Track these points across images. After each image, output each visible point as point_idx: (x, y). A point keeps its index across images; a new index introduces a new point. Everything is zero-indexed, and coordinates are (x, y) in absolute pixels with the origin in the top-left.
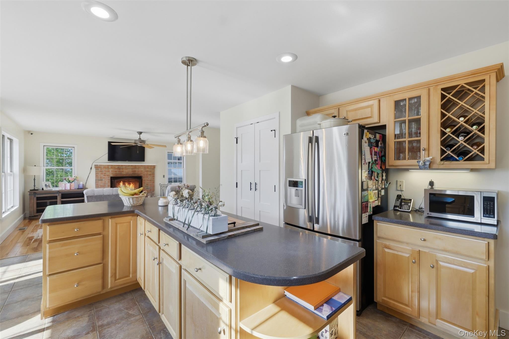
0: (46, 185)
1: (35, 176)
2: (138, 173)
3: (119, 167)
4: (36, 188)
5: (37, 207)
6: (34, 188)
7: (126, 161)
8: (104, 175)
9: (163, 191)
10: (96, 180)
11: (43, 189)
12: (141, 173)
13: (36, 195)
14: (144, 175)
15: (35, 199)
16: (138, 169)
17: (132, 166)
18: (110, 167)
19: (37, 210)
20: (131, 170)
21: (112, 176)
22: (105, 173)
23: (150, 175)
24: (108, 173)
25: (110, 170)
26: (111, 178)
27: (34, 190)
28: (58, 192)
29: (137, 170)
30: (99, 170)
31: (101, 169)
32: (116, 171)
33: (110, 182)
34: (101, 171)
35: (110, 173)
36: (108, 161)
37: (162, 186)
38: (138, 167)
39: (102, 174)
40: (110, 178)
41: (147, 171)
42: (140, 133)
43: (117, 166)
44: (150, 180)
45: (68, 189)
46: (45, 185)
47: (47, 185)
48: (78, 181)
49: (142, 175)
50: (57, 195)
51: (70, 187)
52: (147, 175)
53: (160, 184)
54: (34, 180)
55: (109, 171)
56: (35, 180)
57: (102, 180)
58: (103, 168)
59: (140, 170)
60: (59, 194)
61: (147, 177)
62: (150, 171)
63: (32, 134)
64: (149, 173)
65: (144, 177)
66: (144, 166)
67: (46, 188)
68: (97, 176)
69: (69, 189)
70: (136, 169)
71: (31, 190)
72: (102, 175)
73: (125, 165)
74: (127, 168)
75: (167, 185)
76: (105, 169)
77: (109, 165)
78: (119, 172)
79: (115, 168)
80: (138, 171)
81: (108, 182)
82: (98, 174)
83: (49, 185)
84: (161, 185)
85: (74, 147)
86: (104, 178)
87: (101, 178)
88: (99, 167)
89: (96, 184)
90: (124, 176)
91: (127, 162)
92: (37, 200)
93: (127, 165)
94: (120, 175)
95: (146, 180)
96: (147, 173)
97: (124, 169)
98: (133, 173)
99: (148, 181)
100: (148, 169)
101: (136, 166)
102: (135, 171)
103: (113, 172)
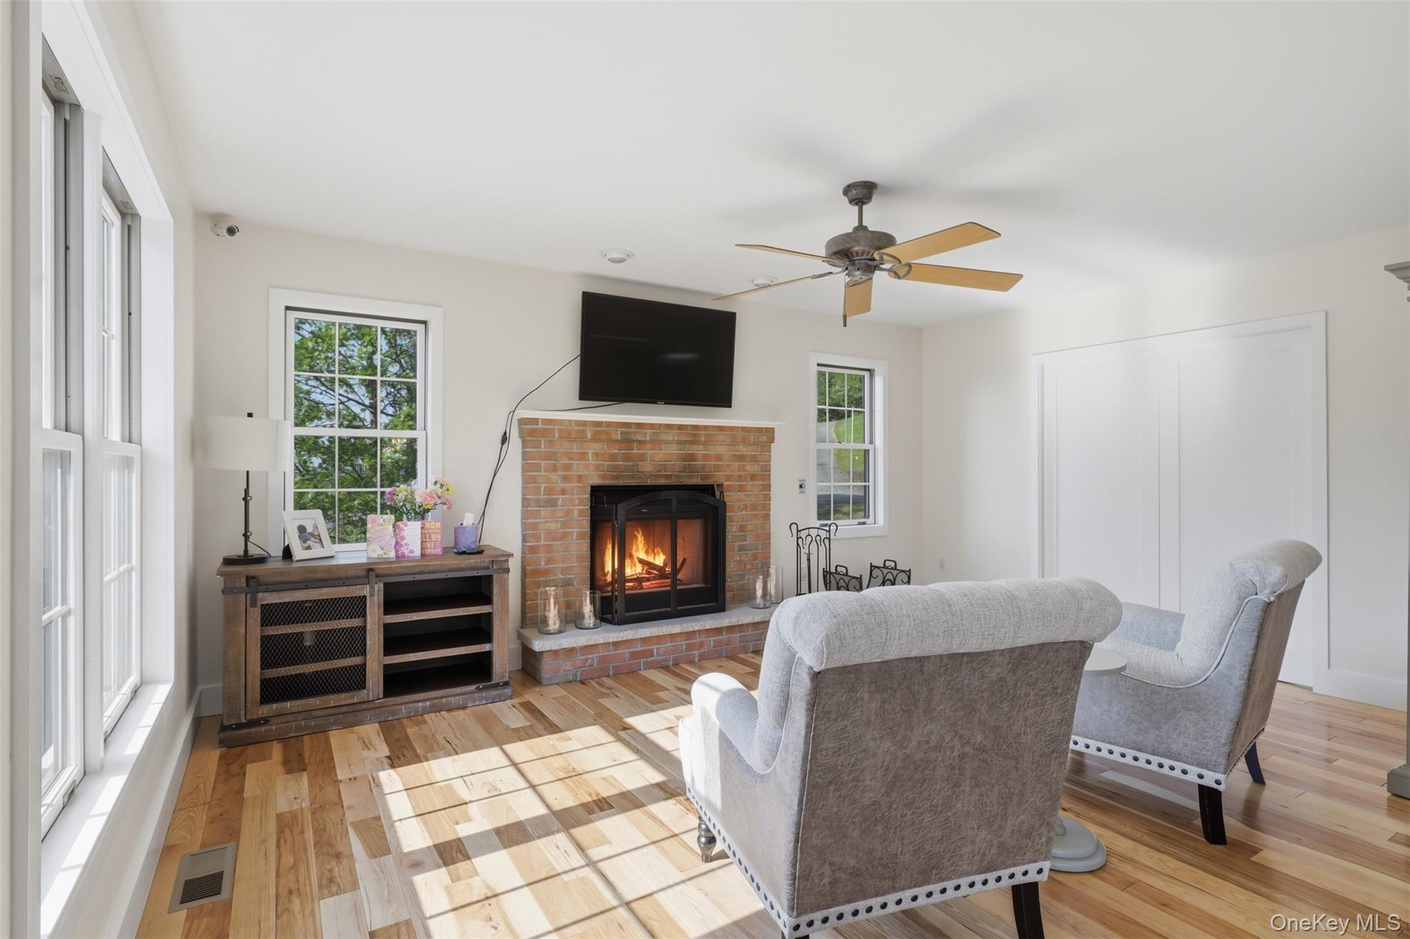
0: (302, 529)
1: (248, 472)
2: (704, 467)
3: (628, 436)
4: (254, 551)
5: (266, 663)
6: (246, 551)
7: (656, 403)
8: (565, 479)
9: (809, 560)
10: (525, 502)
11: (287, 553)
12: (718, 468)
13: (260, 595)
14: (728, 478)
15: (255, 614)
16: (705, 444)
17: (680, 427)
18: (589, 435)
19: (265, 683)
20: (674, 450)
21: (596, 481)
22: (568, 468)
23: (753, 478)
24: (578, 468)
25: (591, 449)
26: (596, 491)
27: (246, 559)
28: (368, 572)
29: (699, 450)
30: (543, 449)
31: (551, 443)
32: (613, 458)
33: (588, 513)
34: (549, 456)
35: (587, 466)
36: (581, 398)
37: (803, 534)
38: (706, 435)
39: (555, 469)
40: (588, 490)
41: (741, 458)
42: (861, 193)
43: (620, 430)
45: (412, 552)
46: (296, 533)
47: (309, 530)
48: (449, 508)
49: (719, 478)
50: (365, 591)
51: (422, 542)
53: (794, 527)
54: (243, 502)
55: (583, 456)
56: (251, 503)
57: (552, 503)
58: (561, 437)
59: (713, 450)
60: (372, 587)
61: (742, 488)
62: (753, 456)
63: (231, 231)
64: (750, 468)
65: (731, 489)
66: (731, 428)
67: (306, 545)
68: (528, 481)
69: (418, 553)
70: (695, 447)
71: (228, 562)
72: (554, 477)
73: (652, 426)
74: (663, 442)
75: (829, 531)
76: (567, 445)
77: (584, 423)
78: (627, 458)
79: (610, 441)
80: (706, 457)
81: (581, 513)
82: (537, 468)
83: (316, 527)
84: (798, 531)
85: (425, 323)
86: (563, 492)
87: (549, 491)
88: (545, 433)
89: (525, 527)
90: (649, 482)
91: (661, 407)
92: (264, 623)
93: (660, 425)
94: (633, 477)
95: (737, 503)
96: (742, 468)
97: (649, 446)
98: (684, 469)
99: (746, 511)
100: (745, 449)
101: (696, 427)
102: (692, 457)
103: (603, 463)
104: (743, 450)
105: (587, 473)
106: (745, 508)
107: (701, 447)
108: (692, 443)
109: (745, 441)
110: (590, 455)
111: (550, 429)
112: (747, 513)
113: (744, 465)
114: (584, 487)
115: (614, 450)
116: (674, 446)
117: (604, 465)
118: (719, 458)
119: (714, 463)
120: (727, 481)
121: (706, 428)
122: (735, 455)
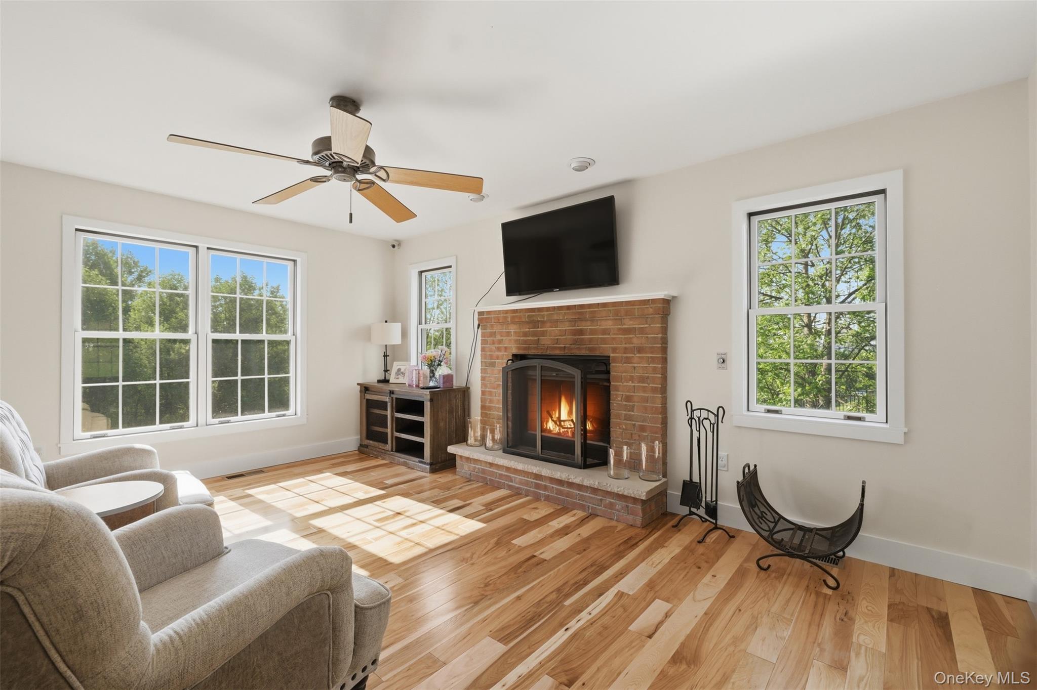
0: (399, 370)
1: (387, 346)
2: (591, 340)
3: (534, 318)
6: (385, 377)
7: (553, 291)
8: (499, 349)
9: (699, 445)
10: (482, 364)
11: (389, 380)
12: (604, 341)
14: (615, 351)
15: (365, 403)
16: (592, 320)
17: (569, 308)
18: (509, 320)
19: (367, 431)
20: (567, 327)
21: (515, 351)
22: (500, 342)
23: (640, 350)
24: (506, 342)
25: (513, 329)
26: (514, 358)
27: (383, 381)
28: (390, 392)
29: (587, 326)
30: (488, 330)
31: (490, 326)
32: (525, 334)
34: (491, 335)
35: (510, 341)
36: (507, 294)
37: (696, 414)
38: (591, 312)
39: (494, 343)
40: (510, 357)
41: (627, 331)
43: (528, 315)
44: (642, 379)
47: (402, 371)
49: (605, 349)
52: (626, 350)
53: (688, 405)
55: (508, 334)
57: (493, 365)
58: (495, 322)
59: (600, 326)
60: (391, 398)
61: (628, 360)
62: (642, 331)
64: (637, 341)
65: (616, 360)
66: (614, 304)
70: (584, 323)
72: (494, 348)
73: (548, 309)
74: (557, 321)
75: (717, 416)
76: (499, 327)
77: (508, 312)
78: (534, 334)
79: (522, 323)
80: (593, 332)
82: (487, 342)
83: (405, 370)
84: (692, 411)
86: (498, 358)
87: (492, 357)
88: (488, 320)
91: (557, 294)
93: (554, 308)
94: (536, 348)
95: (624, 374)
96: (629, 341)
97: (548, 324)
98: (575, 342)
99: (633, 382)
100: (631, 322)
101: (582, 306)
102: (581, 332)
103: (519, 338)
104: (628, 324)
105: (510, 346)
106: (632, 379)
107: (589, 323)
108: (580, 320)
109: (629, 314)
110: (512, 333)
111: (489, 317)
112: (633, 384)
113: (631, 338)
114: (508, 355)
115: (526, 329)
116: (567, 324)
117: (520, 339)
118: (605, 331)
119: (600, 337)
120: (613, 353)
121: (590, 306)
122: (622, 329)
